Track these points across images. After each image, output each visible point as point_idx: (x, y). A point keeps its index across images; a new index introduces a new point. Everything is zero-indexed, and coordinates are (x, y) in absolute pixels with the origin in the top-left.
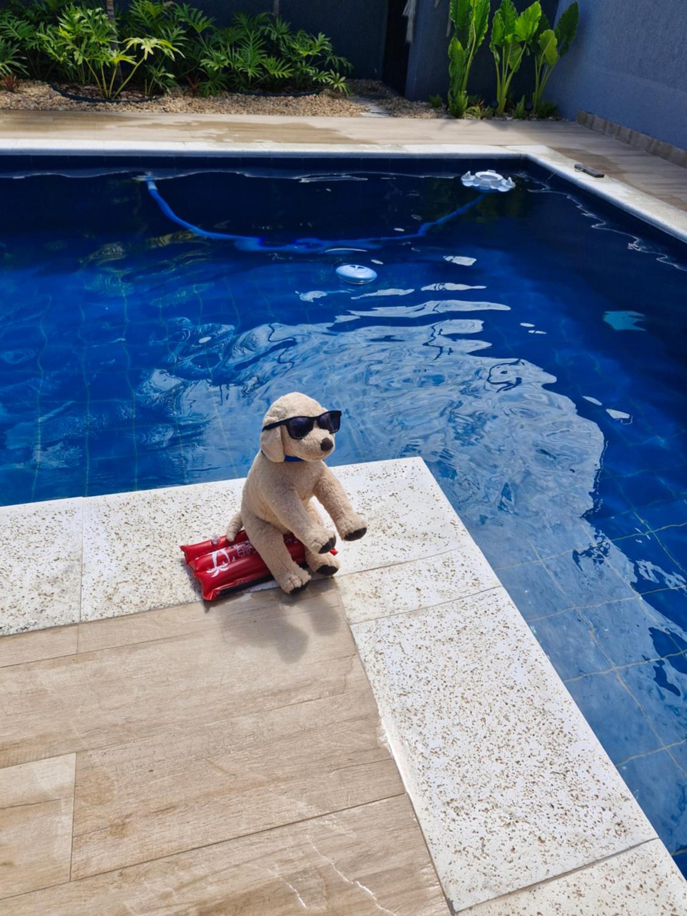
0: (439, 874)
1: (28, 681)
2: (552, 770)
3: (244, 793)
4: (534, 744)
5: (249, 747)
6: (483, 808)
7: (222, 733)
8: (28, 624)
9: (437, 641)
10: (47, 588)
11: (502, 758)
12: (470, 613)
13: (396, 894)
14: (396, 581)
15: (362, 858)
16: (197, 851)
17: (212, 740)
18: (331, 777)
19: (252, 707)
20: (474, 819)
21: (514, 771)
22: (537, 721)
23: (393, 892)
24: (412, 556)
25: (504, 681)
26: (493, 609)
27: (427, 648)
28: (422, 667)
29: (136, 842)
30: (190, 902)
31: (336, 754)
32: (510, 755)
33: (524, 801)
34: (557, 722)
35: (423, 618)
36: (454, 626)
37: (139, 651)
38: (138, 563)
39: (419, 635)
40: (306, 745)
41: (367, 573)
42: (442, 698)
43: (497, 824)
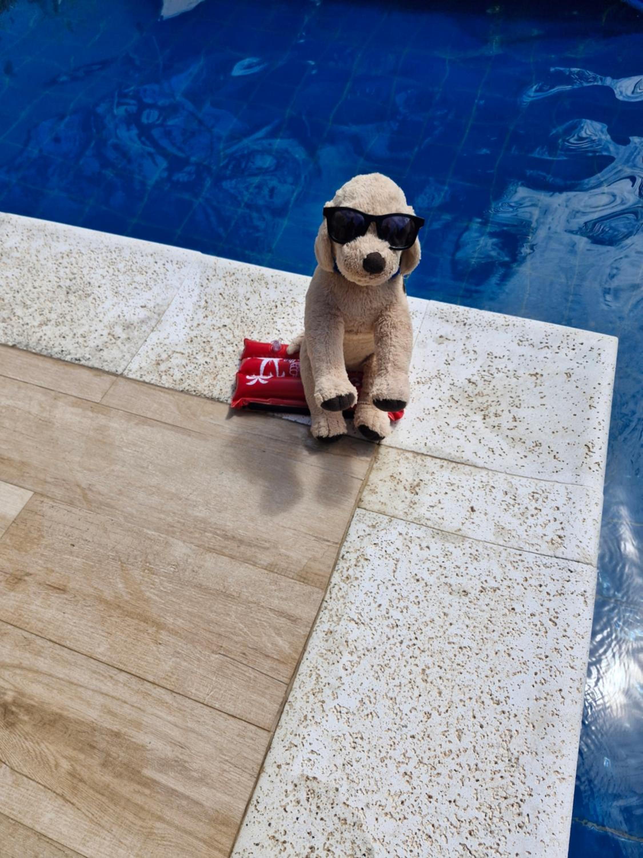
0: (237, 845)
1: (48, 408)
2: (465, 842)
3: (127, 618)
4: (468, 792)
5: (163, 576)
6: (342, 817)
7: (151, 547)
8: (83, 357)
9: (446, 584)
10: (118, 331)
11: (414, 776)
12: (518, 575)
13: (177, 828)
14: (452, 485)
15: (176, 764)
16: (51, 644)
17: (139, 548)
18: (212, 659)
19: (196, 538)
20: (322, 819)
21: (415, 804)
22: (497, 767)
23: (176, 822)
24: (496, 463)
25: (494, 688)
26: (552, 588)
27: (427, 585)
28: (402, 604)
29: (17, 601)
30: (14, 686)
31: (235, 638)
32: (426, 781)
33: (397, 848)
34: (522, 789)
35: (451, 548)
36: (483, 579)
37: (145, 427)
38: (205, 340)
39: (428, 564)
40: (214, 609)
41: (423, 457)
42: (398, 655)
43: (341, 847)
